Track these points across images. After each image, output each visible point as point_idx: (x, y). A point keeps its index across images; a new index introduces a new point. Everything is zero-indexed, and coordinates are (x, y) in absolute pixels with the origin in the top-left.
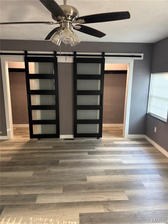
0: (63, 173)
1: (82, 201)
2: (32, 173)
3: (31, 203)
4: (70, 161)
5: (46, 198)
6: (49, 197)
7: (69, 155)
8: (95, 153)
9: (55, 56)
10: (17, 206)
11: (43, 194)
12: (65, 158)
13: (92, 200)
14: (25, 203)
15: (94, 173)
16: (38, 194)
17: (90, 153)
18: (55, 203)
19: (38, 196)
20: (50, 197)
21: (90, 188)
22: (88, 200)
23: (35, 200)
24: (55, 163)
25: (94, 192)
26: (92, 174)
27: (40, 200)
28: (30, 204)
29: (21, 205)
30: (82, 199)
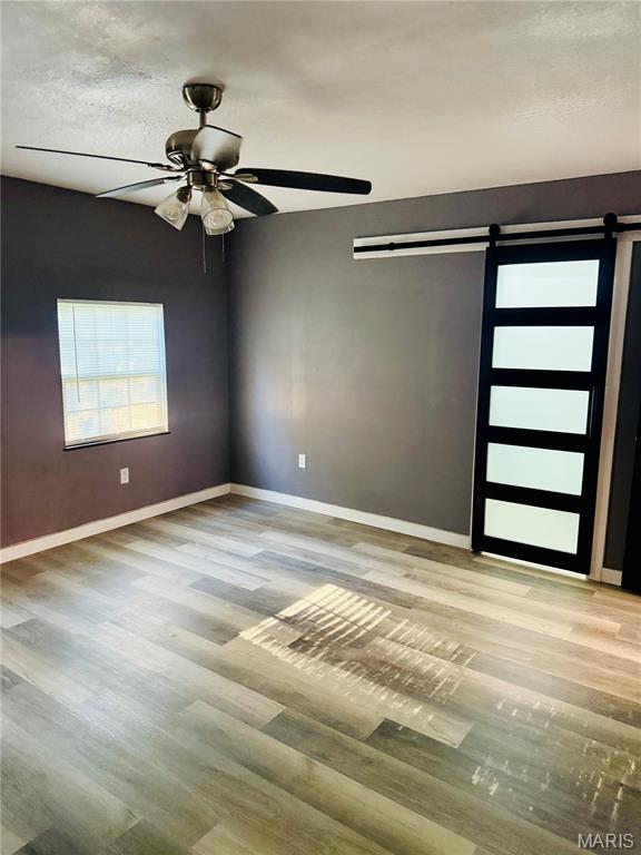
3: (297, 715)
10: (335, 724)
11: (246, 723)
14: (312, 721)
16: (261, 730)
19: (264, 724)
23: (281, 720)
27: (270, 709)
28: (300, 714)
29: (324, 722)
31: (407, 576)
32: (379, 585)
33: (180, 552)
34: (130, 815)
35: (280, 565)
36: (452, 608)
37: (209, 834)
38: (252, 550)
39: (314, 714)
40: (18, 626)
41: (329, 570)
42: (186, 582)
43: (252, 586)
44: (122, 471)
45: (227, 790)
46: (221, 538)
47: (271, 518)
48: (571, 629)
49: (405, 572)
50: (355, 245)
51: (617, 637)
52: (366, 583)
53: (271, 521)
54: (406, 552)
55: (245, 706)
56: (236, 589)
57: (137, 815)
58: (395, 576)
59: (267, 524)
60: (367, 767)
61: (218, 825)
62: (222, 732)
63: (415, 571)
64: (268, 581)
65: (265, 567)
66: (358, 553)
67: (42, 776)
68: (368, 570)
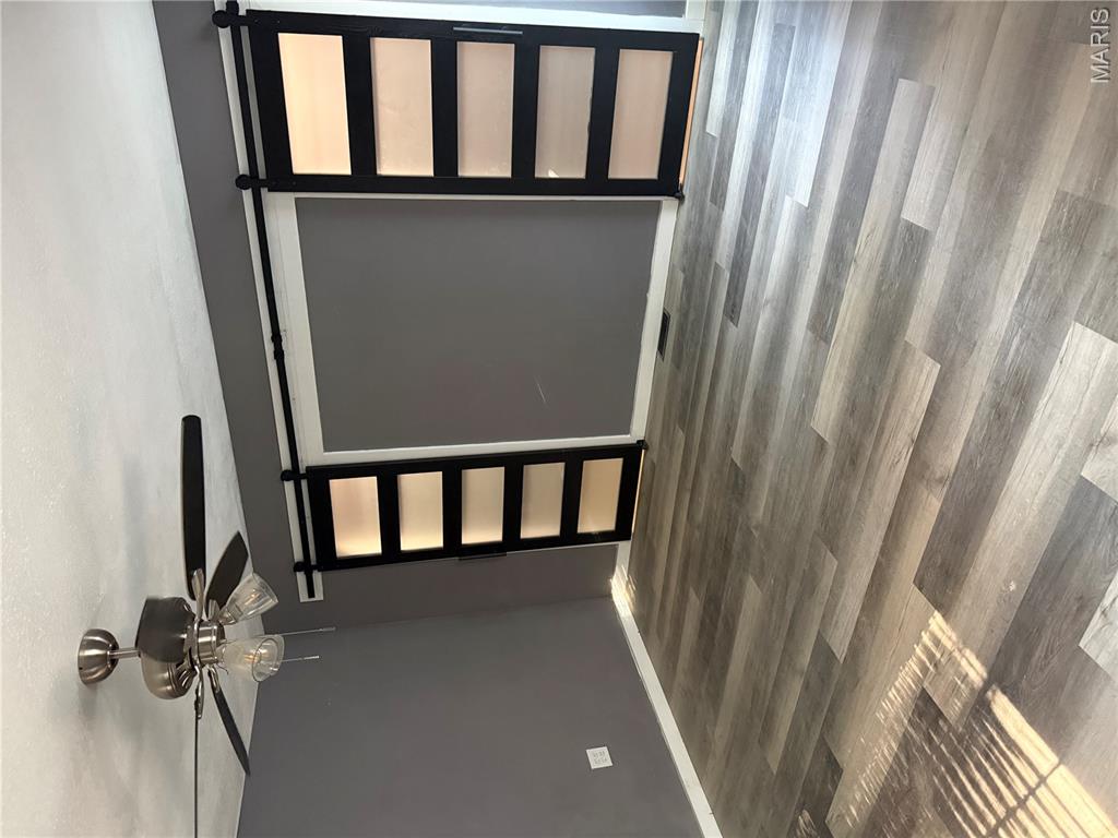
0: (775, 491)
1: (882, 533)
2: (754, 582)
4: (743, 420)
7: (720, 398)
8: (736, 288)
9: (303, 476)
12: (730, 431)
13: (891, 496)
15: (809, 386)
17: (732, 312)
21: (853, 463)
22: (888, 511)
24: (738, 484)
25: (870, 465)
26: (807, 395)
30: (878, 528)
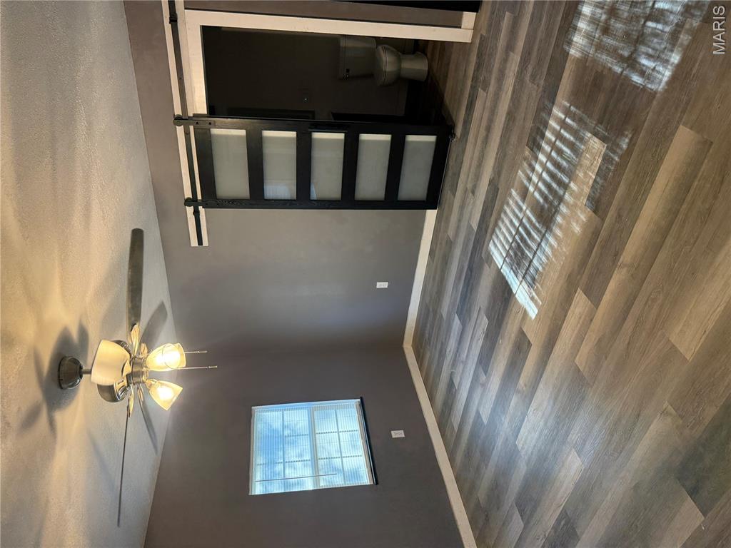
3: (584, 279)
5: (580, 318)
6: (579, 325)
11: (592, 320)
14: (589, 266)
16: (597, 309)
18: (562, 324)
19: (592, 306)
20: (578, 329)
23: (587, 292)
27: (580, 302)
28: (584, 276)
31: (473, 193)
32: (481, 216)
33: (460, 384)
34: (665, 413)
35: (467, 300)
36: (497, 154)
37: (677, 346)
38: (457, 322)
39: (583, 264)
40: (521, 516)
41: (471, 258)
42: (483, 378)
43: (484, 322)
44: (394, 436)
45: (644, 334)
46: (448, 350)
47: (431, 310)
48: (511, 53)
49: (471, 194)
50: (197, 245)
51: (517, 15)
52: (480, 226)
53: (433, 310)
54: (454, 195)
55: (579, 322)
56: (487, 336)
57: (664, 407)
58: (474, 202)
59: (435, 312)
60: (623, 218)
61: (670, 339)
62: (599, 341)
63: (469, 186)
64: (480, 308)
65: (469, 312)
66: (456, 235)
67: (636, 487)
68: (470, 227)
